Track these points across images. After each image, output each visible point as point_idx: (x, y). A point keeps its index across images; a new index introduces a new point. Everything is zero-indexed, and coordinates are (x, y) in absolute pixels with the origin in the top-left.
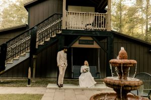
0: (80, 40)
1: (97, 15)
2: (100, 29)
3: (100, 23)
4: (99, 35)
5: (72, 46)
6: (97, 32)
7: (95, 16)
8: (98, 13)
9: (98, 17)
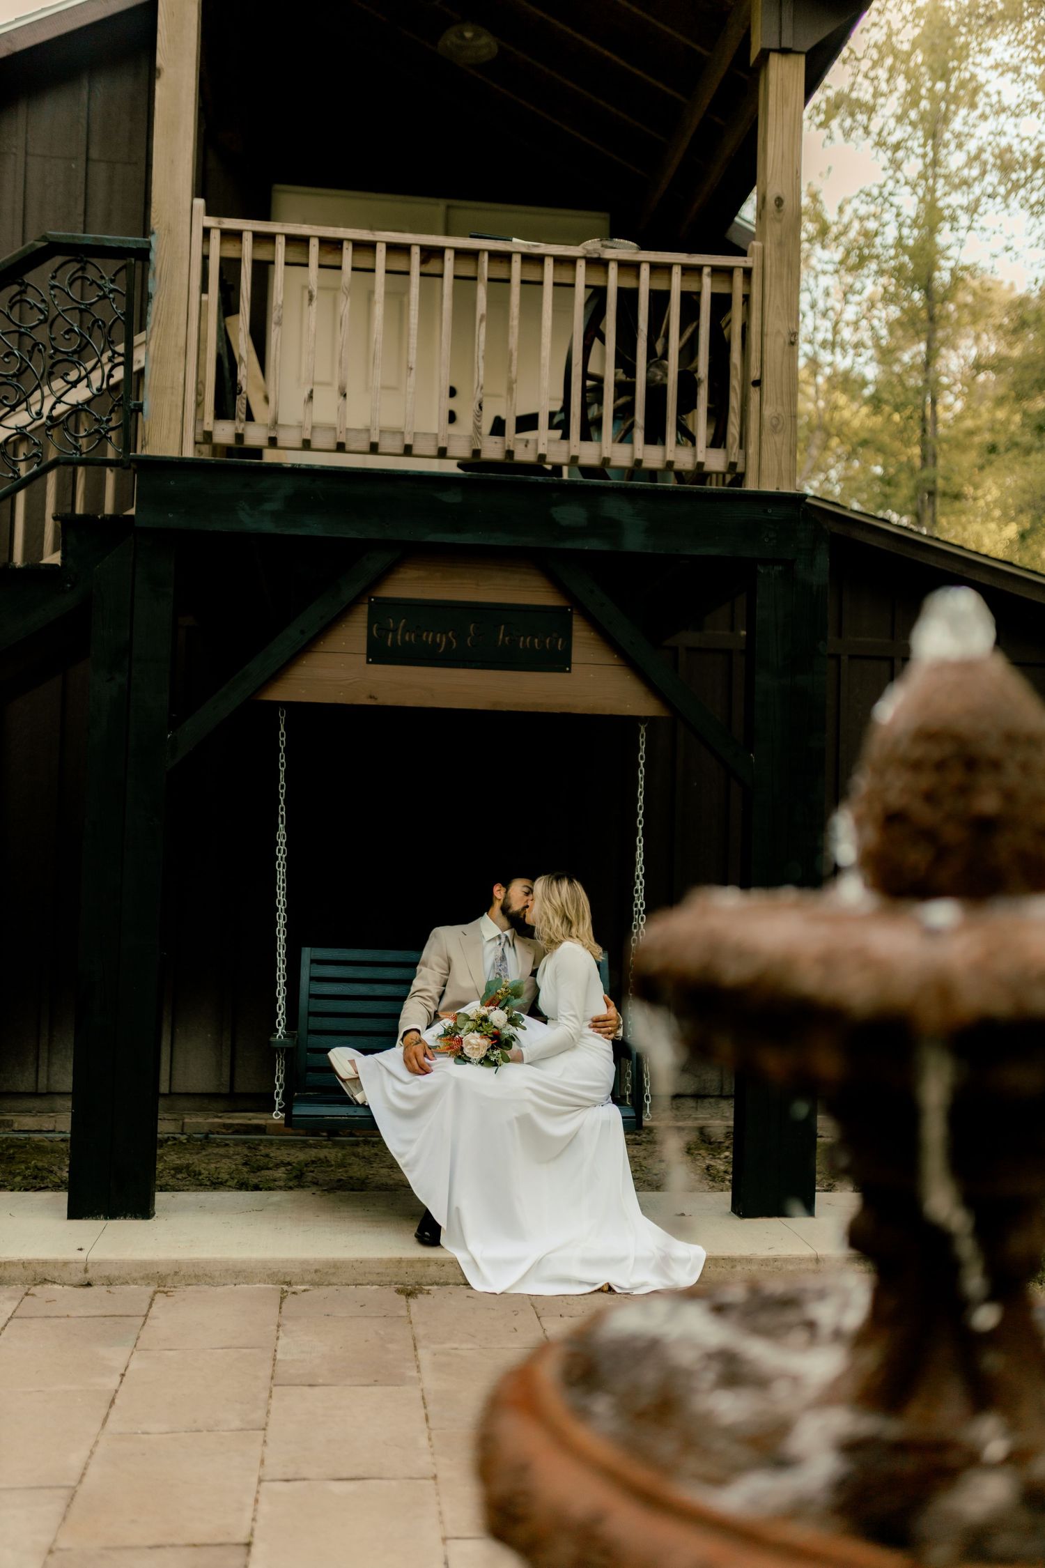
0: (383, 611)
1: (613, 280)
2: (653, 457)
3: (656, 393)
4: (634, 541)
5: (280, 693)
6: (614, 508)
7: (597, 295)
8: (625, 250)
9: (628, 298)
